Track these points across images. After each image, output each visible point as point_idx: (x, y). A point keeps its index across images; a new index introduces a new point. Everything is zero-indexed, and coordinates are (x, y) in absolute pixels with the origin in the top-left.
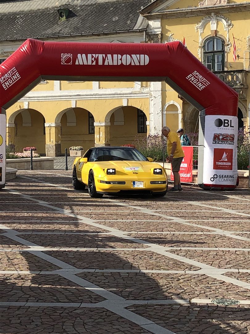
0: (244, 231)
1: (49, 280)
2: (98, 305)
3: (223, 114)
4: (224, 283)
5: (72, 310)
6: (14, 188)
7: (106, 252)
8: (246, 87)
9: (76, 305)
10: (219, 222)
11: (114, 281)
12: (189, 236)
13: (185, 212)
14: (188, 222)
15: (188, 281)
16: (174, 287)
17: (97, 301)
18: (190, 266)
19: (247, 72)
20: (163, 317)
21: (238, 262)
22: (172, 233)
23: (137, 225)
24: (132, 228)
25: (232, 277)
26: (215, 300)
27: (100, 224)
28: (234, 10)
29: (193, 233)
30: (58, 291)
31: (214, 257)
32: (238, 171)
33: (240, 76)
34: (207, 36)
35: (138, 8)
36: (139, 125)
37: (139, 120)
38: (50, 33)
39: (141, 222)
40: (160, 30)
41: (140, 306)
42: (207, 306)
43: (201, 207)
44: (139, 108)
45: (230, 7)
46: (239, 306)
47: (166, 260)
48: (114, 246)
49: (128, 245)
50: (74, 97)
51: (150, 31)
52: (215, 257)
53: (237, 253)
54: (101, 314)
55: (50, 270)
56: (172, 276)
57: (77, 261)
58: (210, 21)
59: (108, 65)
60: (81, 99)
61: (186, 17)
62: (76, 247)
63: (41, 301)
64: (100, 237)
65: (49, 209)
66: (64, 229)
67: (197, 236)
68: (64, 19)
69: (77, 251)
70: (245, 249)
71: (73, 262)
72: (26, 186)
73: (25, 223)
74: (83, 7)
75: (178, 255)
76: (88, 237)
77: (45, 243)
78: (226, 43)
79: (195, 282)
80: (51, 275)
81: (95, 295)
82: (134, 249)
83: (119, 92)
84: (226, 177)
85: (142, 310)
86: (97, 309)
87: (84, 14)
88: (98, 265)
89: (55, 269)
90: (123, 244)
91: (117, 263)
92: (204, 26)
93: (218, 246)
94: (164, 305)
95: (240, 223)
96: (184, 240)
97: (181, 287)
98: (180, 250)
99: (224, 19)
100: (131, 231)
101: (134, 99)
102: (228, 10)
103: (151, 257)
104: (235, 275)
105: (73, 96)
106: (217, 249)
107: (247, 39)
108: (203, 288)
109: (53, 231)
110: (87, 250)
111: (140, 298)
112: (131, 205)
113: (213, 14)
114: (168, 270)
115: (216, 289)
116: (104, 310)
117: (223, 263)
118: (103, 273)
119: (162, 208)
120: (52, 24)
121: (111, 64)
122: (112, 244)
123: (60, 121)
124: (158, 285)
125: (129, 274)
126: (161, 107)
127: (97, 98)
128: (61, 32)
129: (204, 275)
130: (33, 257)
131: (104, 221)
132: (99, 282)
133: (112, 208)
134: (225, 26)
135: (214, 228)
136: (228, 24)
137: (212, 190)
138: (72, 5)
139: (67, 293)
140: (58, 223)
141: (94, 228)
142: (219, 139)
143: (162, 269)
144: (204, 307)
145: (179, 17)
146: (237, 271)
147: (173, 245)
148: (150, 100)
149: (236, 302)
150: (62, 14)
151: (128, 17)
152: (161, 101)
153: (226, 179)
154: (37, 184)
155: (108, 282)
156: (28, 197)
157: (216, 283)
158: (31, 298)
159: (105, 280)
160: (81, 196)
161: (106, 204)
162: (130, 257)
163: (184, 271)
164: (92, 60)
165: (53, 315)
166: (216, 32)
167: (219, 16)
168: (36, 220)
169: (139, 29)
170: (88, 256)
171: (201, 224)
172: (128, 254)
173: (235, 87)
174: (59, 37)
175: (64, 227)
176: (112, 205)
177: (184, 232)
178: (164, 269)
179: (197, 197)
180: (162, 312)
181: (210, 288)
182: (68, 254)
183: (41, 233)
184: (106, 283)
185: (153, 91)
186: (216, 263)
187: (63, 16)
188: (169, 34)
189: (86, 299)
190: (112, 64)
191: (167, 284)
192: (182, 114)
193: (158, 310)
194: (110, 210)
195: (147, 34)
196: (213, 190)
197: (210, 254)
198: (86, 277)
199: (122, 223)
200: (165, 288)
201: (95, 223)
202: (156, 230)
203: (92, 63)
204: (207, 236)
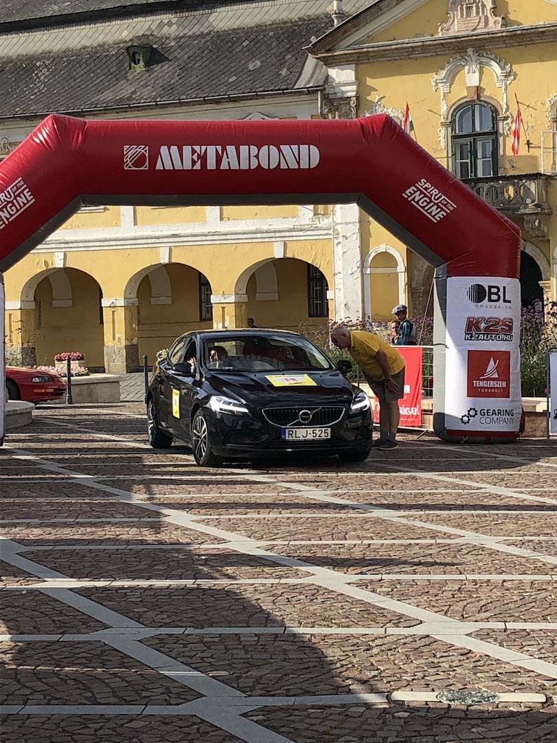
0: (526, 535)
1: (79, 654)
2: (184, 709)
3: (488, 274)
4: (470, 655)
5: (122, 722)
6: (25, 445)
7: (214, 588)
8: (546, 211)
9: (134, 710)
10: (473, 515)
11: (225, 653)
12: (403, 548)
13: (401, 493)
14: (403, 517)
15: (389, 650)
16: (356, 666)
17: (183, 701)
18: (398, 617)
19: (548, 178)
20: (325, 733)
21: (506, 606)
22: (366, 542)
23: (289, 526)
24: (278, 533)
25: (489, 640)
26: (446, 693)
27: (207, 524)
28: (519, 40)
29: (413, 542)
30: (97, 678)
31: (453, 596)
32: (523, 398)
33: (533, 186)
34: (458, 98)
35: (304, 40)
36: (312, 300)
37: (311, 287)
38: (109, 98)
39: (298, 519)
40: (354, 87)
41: (275, 711)
42: (427, 708)
43: (436, 482)
44: (310, 262)
45: (508, 34)
46: (497, 707)
47: (346, 603)
48: (233, 575)
49: (263, 571)
50: (165, 240)
51: (331, 91)
52: (456, 596)
53: (507, 585)
54: (186, 730)
55: (84, 632)
56: (355, 641)
57: (147, 610)
58: (464, 66)
59: (228, 168)
60: (181, 244)
61: (410, 58)
62: (149, 578)
63: (55, 702)
64: (203, 555)
65: (98, 493)
66: (124, 537)
67: (420, 549)
68: (140, 67)
69: (150, 588)
70: (525, 575)
71: (138, 612)
72: (51, 441)
73: (40, 526)
74: (182, 40)
75: (373, 591)
76: (176, 555)
77: (80, 569)
78: (502, 114)
79: (407, 653)
80: (85, 642)
81: (178, 687)
82: (277, 581)
83: (265, 227)
84: (495, 414)
85: (280, 719)
86: (180, 718)
87: (186, 56)
88: (191, 617)
89: (96, 629)
90: (255, 570)
91: (235, 612)
92: (451, 79)
93: (465, 570)
94: (330, 707)
95: (520, 516)
96: (390, 558)
97: (372, 665)
98: (380, 581)
99: (495, 62)
100: (274, 540)
101: (299, 243)
102: (505, 40)
103: (312, 598)
104: (495, 635)
105: (163, 237)
106: (462, 577)
107: (548, 104)
108: (421, 665)
109: (101, 542)
110: (171, 585)
111: (277, 692)
112: (280, 480)
113: (470, 51)
114: (348, 626)
115: (450, 669)
116: (194, 720)
117: (472, 608)
118: (202, 636)
119: (350, 485)
120: (114, 79)
121: (235, 166)
122: (230, 570)
123: (134, 295)
124: (321, 661)
125: (260, 638)
126: (359, 259)
127: (217, 242)
128: (133, 96)
129: (428, 636)
130: (49, 603)
131: (218, 517)
132: (191, 657)
133: (238, 487)
134: (498, 78)
135: (461, 529)
136: (505, 71)
137: (464, 443)
138: (158, 36)
139: (116, 683)
140: (114, 524)
141: (192, 535)
142: (478, 328)
143: (336, 624)
144: (418, 711)
145: (396, 59)
146: (501, 625)
147: (364, 569)
148: (335, 244)
149: (491, 697)
150: (137, 57)
151: (283, 61)
152: (359, 245)
153: (495, 419)
154: (77, 436)
155: (211, 657)
156: (54, 467)
157: (451, 654)
158: (35, 697)
159: (204, 651)
160: (171, 461)
161: (225, 478)
162: (268, 598)
163: (384, 629)
164: (192, 159)
165: (79, 734)
166: (479, 90)
167: (485, 54)
168: (67, 517)
169: (308, 86)
170: (173, 597)
171: (433, 520)
172: (262, 593)
173: (522, 211)
174: (130, 108)
175: (126, 532)
176: (239, 480)
177: (393, 539)
178: (339, 625)
179: (431, 460)
180: (323, 724)
181: (437, 666)
182: (128, 594)
183: (74, 547)
184: (205, 659)
185: (341, 224)
186: (456, 608)
187: (139, 60)
188: (374, 97)
189: (158, 697)
190: (238, 168)
191: (342, 658)
192: (406, 273)
193: (315, 718)
194: (232, 492)
195: (325, 97)
196: (467, 443)
197: (446, 588)
198: (163, 645)
199: (257, 521)
200: (337, 668)
201: (197, 521)
202: (330, 537)
203: (193, 166)
204: (443, 549)
